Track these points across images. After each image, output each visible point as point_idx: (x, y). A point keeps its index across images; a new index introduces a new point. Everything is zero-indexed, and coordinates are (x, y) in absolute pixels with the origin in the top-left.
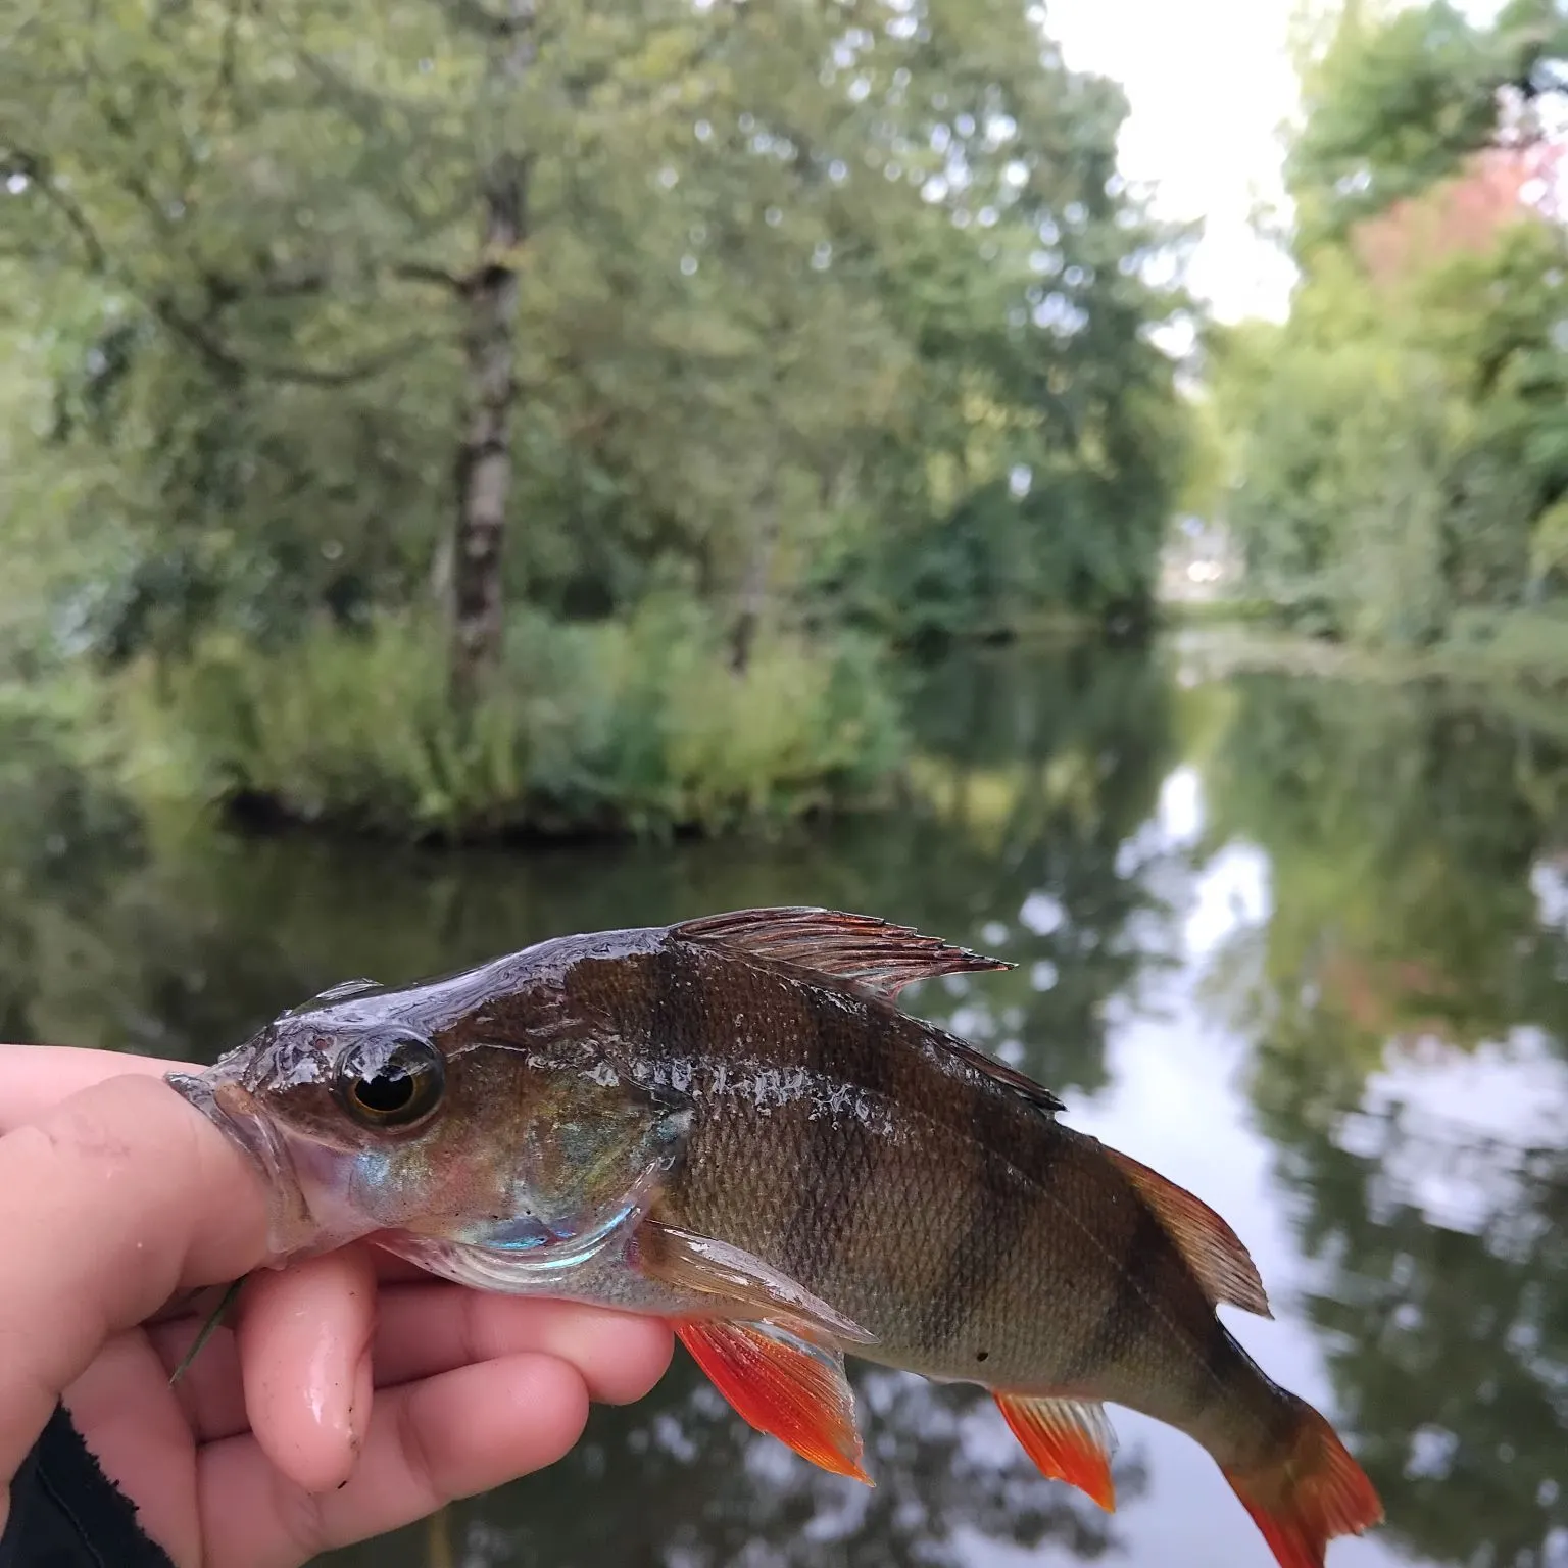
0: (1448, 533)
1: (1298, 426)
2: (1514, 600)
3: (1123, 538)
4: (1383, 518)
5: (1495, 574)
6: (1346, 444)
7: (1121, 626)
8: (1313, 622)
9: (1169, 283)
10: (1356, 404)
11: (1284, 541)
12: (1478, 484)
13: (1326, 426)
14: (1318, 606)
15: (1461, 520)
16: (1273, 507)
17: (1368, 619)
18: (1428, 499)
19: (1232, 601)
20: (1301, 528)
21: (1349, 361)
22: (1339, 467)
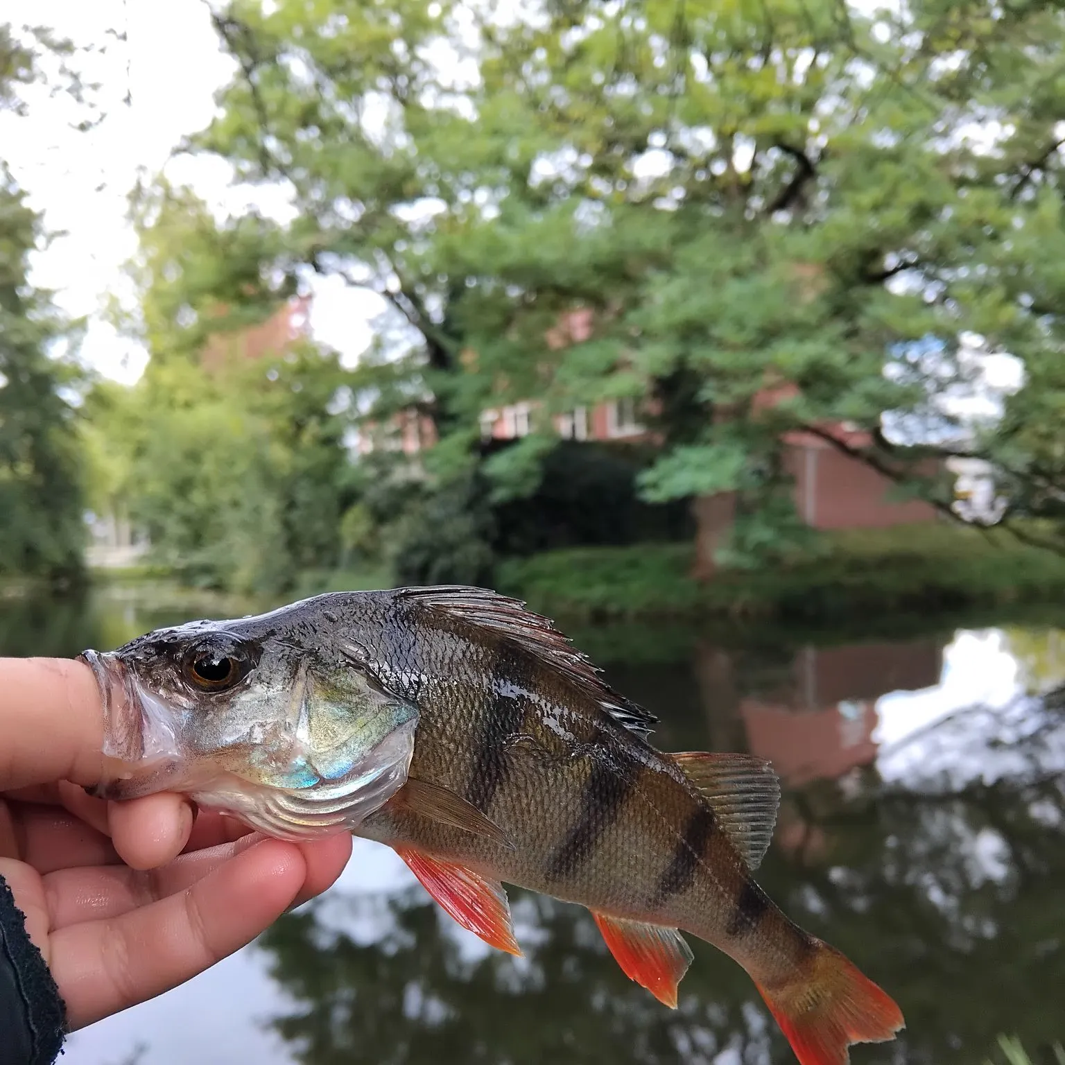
0: (287, 525)
1: (176, 456)
2: (334, 565)
3: (55, 526)
4: (244, 514)
5: (320, 549)
6: (208, 467)
7: (64, 584)
8: (205, 580)
9: (64, 357)
10: (211, 442)
11: (174, 528)
12: (303, 494)
13: (194, 456)
14: (206, 570)
15: (295, 516)
16: (166, 507)
17: (242, 576)
18: (271, 505)
19: (144, 567)
20: (186, 520)
21: (206, 416)
22: (206, 483)
